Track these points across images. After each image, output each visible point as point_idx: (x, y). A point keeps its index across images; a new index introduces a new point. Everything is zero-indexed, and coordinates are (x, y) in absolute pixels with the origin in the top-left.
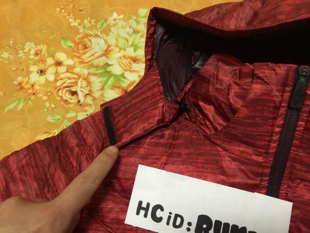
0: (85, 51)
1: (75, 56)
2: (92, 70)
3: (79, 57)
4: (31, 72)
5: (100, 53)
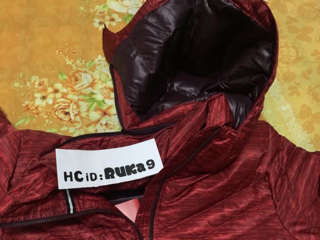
0: (77, 82)
1: (68, 86)
2: (81, 97)
3: (71, 87)
4: (36, 98)
5: (87, 85)
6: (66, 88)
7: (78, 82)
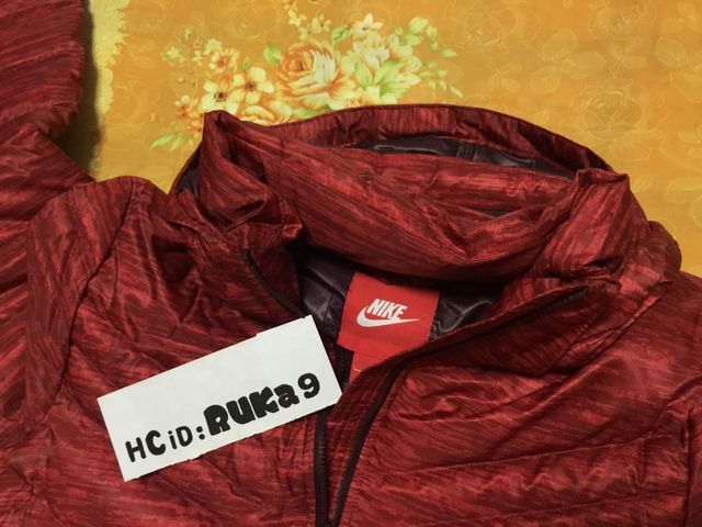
0: (298, 74)
1: (279, 79)
2: (299, 112)
3: (285, 83)
5: (320, 85)
6: (274, 83)
7: (302, 73)
